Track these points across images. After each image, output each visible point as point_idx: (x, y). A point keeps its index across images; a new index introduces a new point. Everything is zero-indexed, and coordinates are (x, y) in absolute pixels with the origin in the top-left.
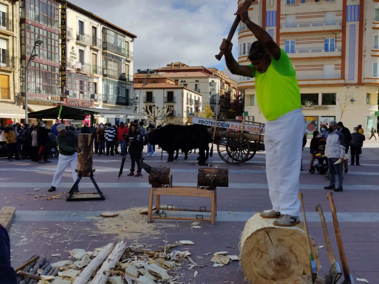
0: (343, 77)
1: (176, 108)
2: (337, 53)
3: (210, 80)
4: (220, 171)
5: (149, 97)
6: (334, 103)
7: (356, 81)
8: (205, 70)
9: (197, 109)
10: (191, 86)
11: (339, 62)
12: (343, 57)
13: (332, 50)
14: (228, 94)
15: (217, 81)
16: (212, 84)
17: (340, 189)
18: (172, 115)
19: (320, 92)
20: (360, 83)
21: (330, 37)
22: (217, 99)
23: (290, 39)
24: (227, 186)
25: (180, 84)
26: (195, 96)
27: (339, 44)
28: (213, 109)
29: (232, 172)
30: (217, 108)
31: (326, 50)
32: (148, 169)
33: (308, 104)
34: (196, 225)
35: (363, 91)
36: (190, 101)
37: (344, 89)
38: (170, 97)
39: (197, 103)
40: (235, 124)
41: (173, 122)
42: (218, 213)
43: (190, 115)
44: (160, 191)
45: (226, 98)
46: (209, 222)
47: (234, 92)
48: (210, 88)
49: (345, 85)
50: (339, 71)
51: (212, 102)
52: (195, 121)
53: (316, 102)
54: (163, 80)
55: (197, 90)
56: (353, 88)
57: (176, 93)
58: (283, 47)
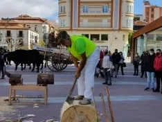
0: (112, 27)
1: (24, 40)
2: (109, 14)
3: (43, 25)
4: (49, 76)
5: (9, 34)
6: (107, 39)
7: (118, 28)
8: (41, 20)
9: (36, 41)
10: (33, 28)
11: (110, 18)
12: (111, 16)
13: (107, 12)
14: (53, 33)
15: (47, 26)
16: (44, 27)
17: (110, 84)
18: (22, 44)
19: (100, 33)
20: (120, 30)
21: (105, 5)
22: (47, 36)
23: (86, 5)
24: (53, 83)
25: (26, 27)
26: (35, 34)
27: (110, 9)
28: (45, 41)
29: (56, 76)
30: (47, 41)
31: (104, 12)
32: (9, 75)
33: (94, 40)
34: (36, 106)
35: (122, 33)
36: (32, 36)
37: (112, 32)
38: (21, 34)
39: (36, 37)
40: (56, 50)
41: (22, 48)
42: (49, 98)
43: (32, 44)
44: (15, 87)
45: (52, 35)
46: (44, 104)
47: (56, 32)
48: (43, 30)
49: (112, 30)
50: (110, 23)
51: (45, 37)
52: (35, 48)
53: (98, 39)
54: (16, 24)
55: (36, 30)
56: (116, 32)
57: (24, 32)
58: (81, 9)
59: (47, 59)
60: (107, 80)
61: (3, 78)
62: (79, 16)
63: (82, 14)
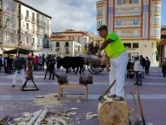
0: (142, 36)
1: (70, 49)
2: (139, 25)
3: (84, 37)
4: (89, 77)
5: (58, 45)
6: (138, 47)
7: (147, 38)
8: (82, 33)
9: (79, 50)
10: (76, 39)
11: (140, 29)
12: (141, 27)
13: (137, 24)
14: (92, 43)
15: (88, 37)
16: (85, 39)
17: (141, 85)
18: (68, 52)
19: (132, 42)
20: (149, 39)
21: (136, 19)
22: (88, 45)
23: (119, 20)
24: (92, 83)
25: (71, 39)
26: (78, 44)
27: (140, 22)
28: (86, 50)
29: (95, 77)
30: (88, 49)
31: (135, 24)
32: (58, 77)
34: (78, 101)
35: (151, 42)
36: (76, 46)
37: (142, 41)
38: (67, 44)
39: (79, 47)
41: (68, 55)
42: (89, 95)
43: (76, 52)
44: (63, 86)
45: (91, 45)
46: (84, 100)
47: (95, 42)
49: (142, 39)
50: (140, 33)
51: (86, 47)
52: (78, 55)
53: (130, 47)
54: (64, 37)
55: (78, 41)
56: (146, 41)
57: (70, 43)
58: (116, 23)
59: (87, 64)
60: (138, 81)
61: (53, 79)
62: (114, 28)
63: (116, 26)
